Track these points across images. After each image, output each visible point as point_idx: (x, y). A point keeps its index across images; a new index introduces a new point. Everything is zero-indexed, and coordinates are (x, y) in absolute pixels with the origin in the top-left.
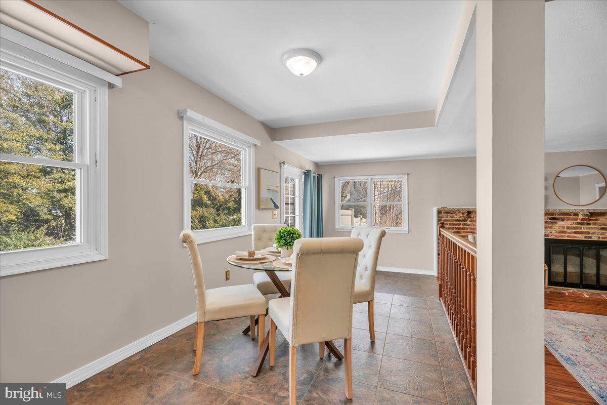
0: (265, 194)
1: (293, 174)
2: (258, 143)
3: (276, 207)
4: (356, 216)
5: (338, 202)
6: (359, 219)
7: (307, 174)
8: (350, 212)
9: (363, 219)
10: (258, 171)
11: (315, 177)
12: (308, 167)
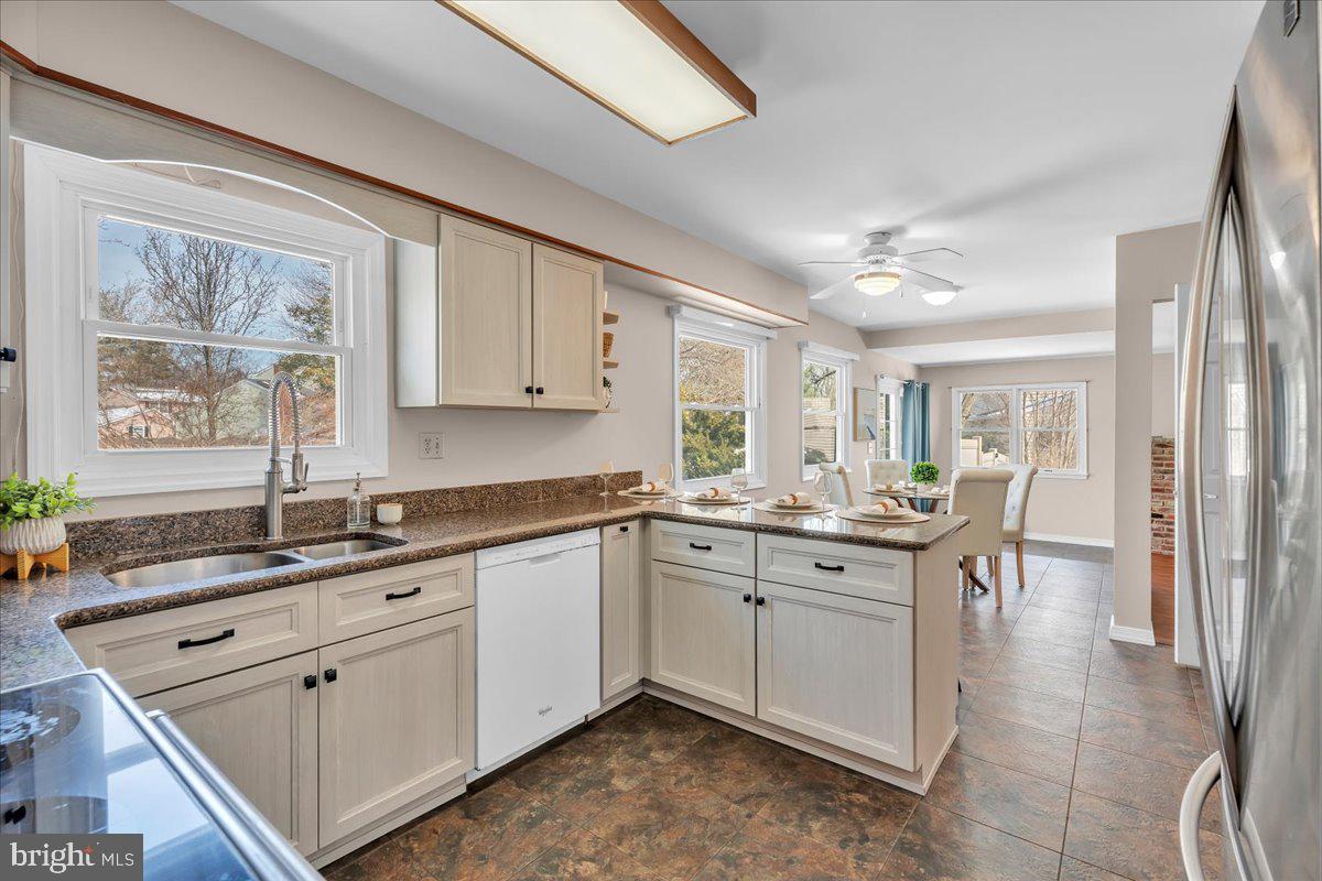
0: (862, 421)
1: (892, 388)
2: (857, 357)
3: (873, 437)
4: (986, 450)
5: (958, 425)
6: (990, 455)
7: (908, 387)
8: (976, 443)
9: (1000, 455)
10: (855, 391)
11: (918, 390)
12: (910, 375)
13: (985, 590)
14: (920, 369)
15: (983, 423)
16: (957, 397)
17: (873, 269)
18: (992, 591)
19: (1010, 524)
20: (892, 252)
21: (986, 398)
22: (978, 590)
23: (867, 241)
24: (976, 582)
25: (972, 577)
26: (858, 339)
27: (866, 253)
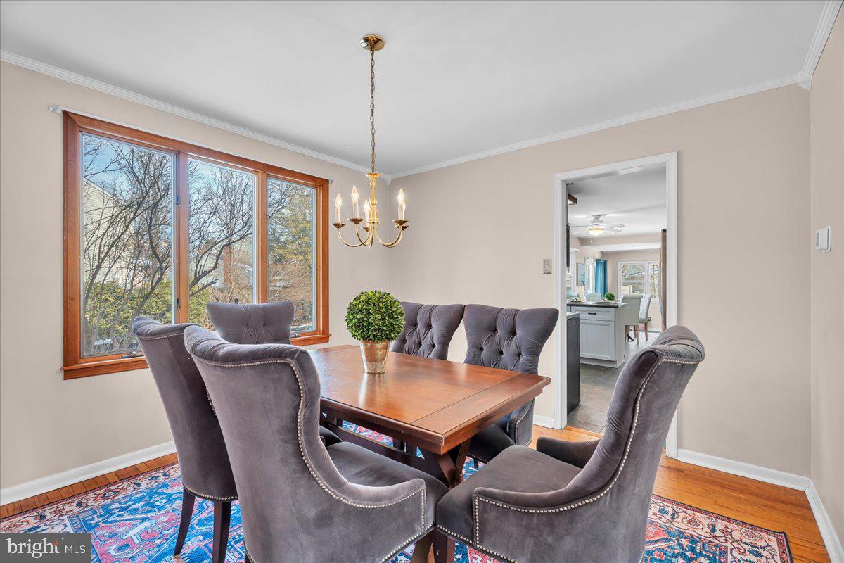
0: (580, 278)
1: (591, 263)
5: (621, 280)
7: (598, 262)
8: (629, 288)
10: (577, 265)
11: (602, 264)
12: (598, 256)
13: (633, 340)
14: (603, 253)
15: (633, 279)
16: (620, 266)
17: (595, 227)
18: (636, 340)
19: (642, 316)
20: (602, 222)
21: (634, 267)
22: (630, 340)
23: (593, 218)
24: (630, 338)
25: (628, 335)
26: (578, 243)
27: (593, 222)
